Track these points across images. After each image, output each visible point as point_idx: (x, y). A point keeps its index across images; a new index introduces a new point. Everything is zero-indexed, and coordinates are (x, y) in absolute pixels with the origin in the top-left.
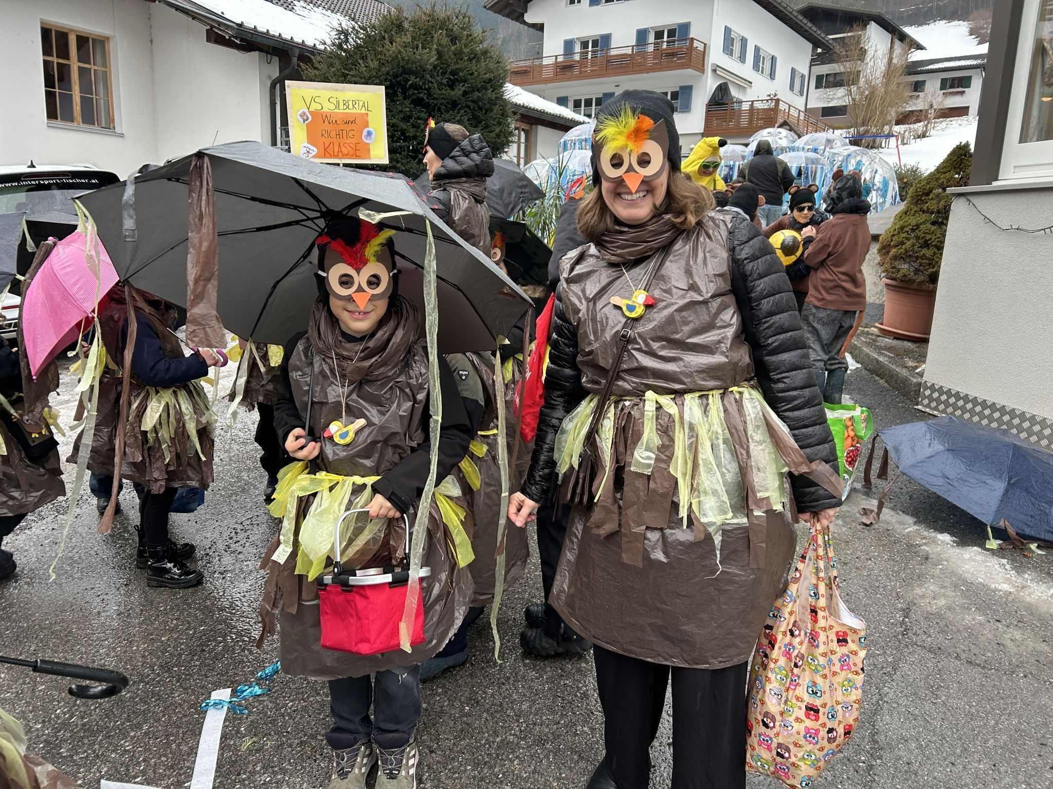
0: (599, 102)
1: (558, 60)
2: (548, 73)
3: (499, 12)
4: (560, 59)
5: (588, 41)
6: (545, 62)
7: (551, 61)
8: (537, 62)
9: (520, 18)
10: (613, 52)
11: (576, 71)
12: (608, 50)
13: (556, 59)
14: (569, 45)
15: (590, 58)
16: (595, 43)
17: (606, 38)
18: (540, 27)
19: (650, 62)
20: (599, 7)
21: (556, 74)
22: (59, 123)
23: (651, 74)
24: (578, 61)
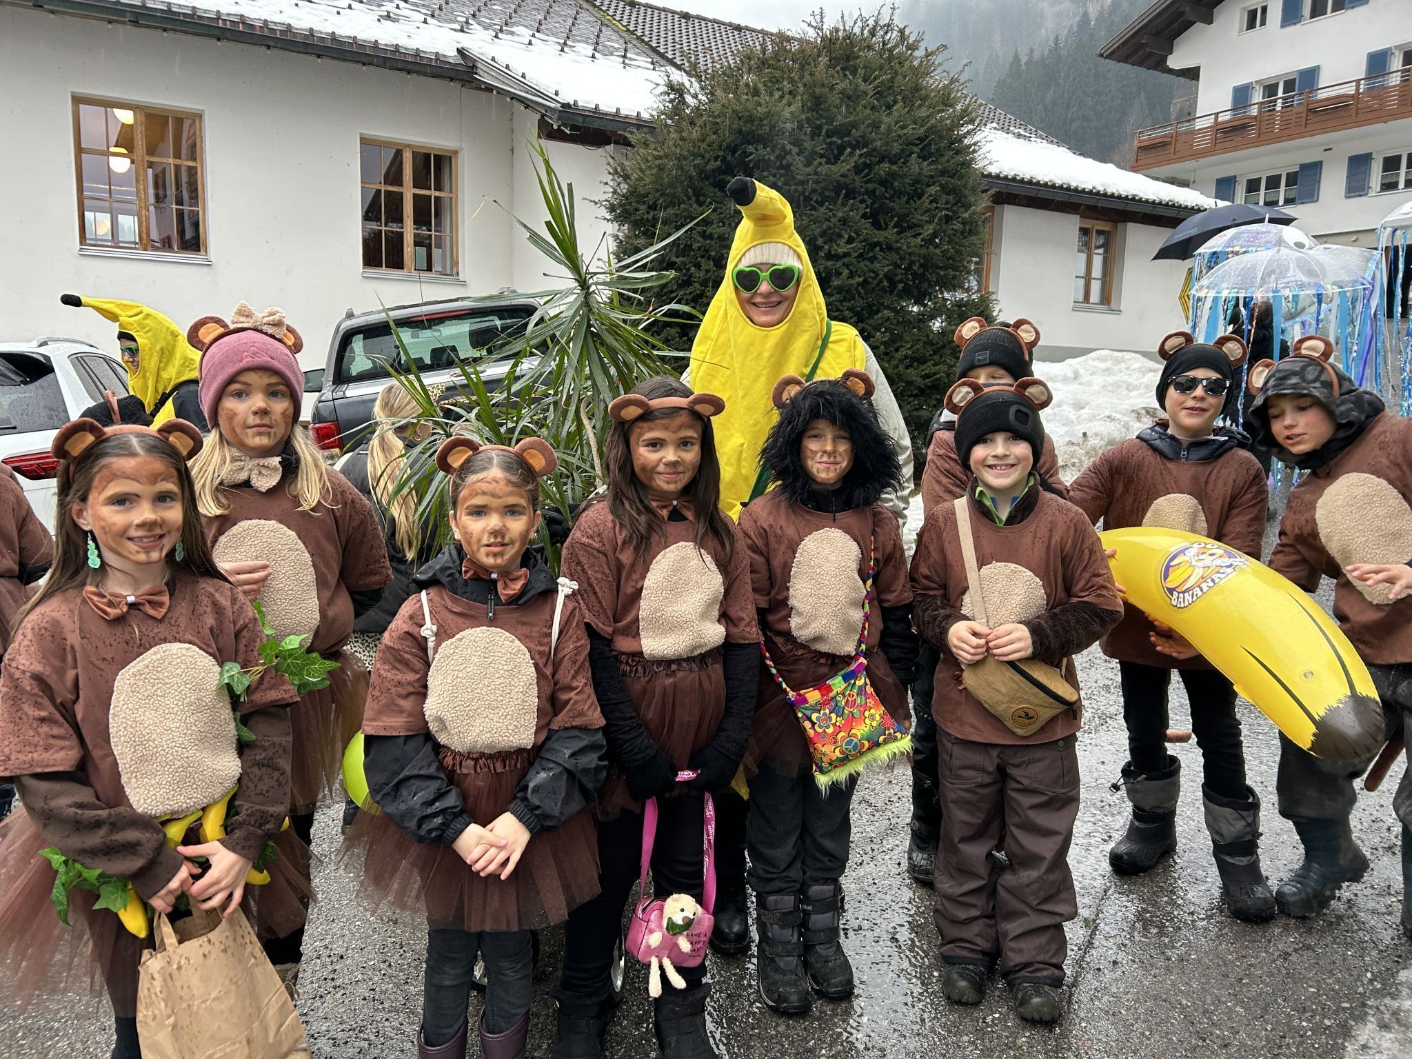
0: (1292, 179)
1: (1220, 119)
2: (1201, 143)
3: (1125, 59)
4: (1224, 118)
5: (1277, 84)
6: (1199, 124)
7: (1209, 122)
8: (1183, 128)
9: (1159, 64)
10: (1322, 95)
11: (1252, 134)
12: (1311, 92)
13: (1216, 118)
14: (1241, 95)
15: (1278, 109)
16: (1289, 85)
17: (1310, 76)
18: (1192, 74)
19: (1392, 103)
20: (1298, 26)
21: (1215, 141)
22: (383, 272)
23: (1392, 124)
24: (1255, 118)
